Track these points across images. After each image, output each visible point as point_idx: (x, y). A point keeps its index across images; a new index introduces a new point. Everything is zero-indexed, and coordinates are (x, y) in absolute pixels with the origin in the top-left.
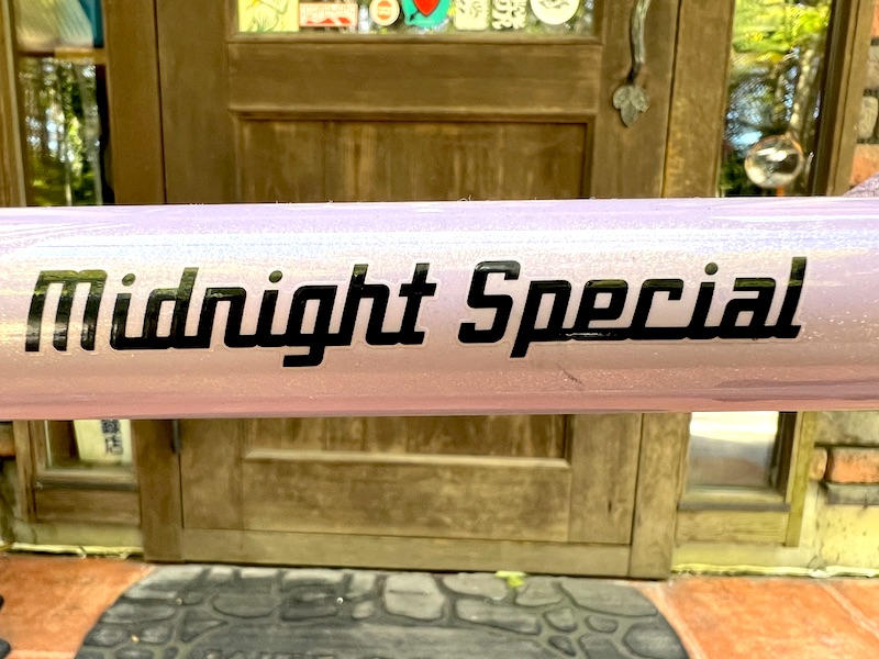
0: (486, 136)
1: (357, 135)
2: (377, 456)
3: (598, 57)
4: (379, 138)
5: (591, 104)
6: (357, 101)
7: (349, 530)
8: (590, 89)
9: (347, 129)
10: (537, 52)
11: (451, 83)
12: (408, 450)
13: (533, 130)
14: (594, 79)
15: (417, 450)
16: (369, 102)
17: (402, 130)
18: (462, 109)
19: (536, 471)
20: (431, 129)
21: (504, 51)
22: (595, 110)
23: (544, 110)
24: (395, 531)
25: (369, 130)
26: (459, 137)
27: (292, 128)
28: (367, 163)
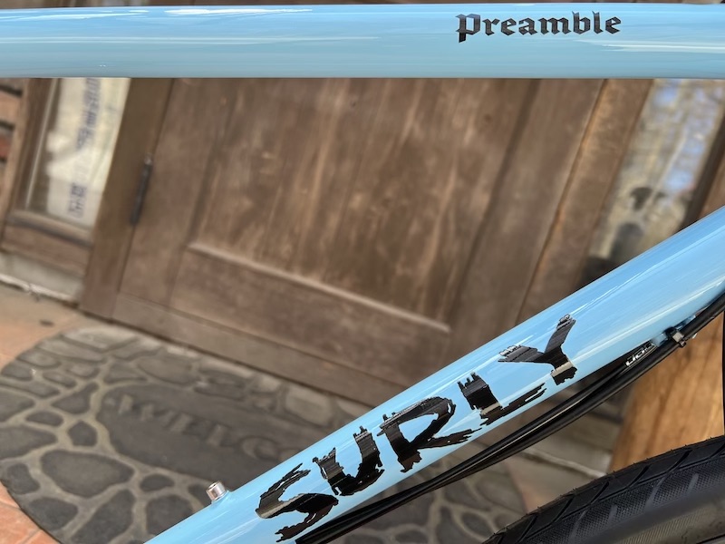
2: (297, 277)
7: (255, 333)
12: (324, 280)
15: (331, 282)
19: (421, 327)
24: (293, 345)
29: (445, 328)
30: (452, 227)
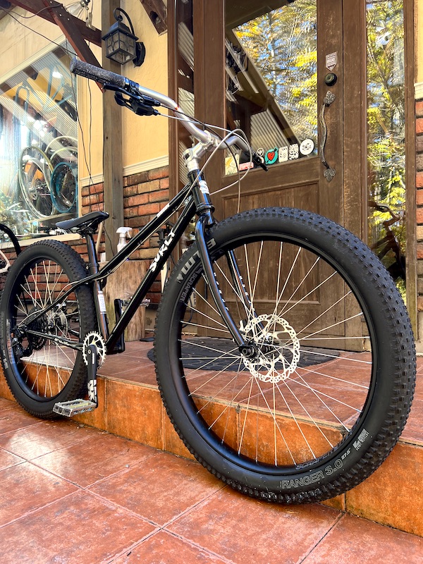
0: (288, 192)
1: (253, 198)
3: (319, 162)
4: (259, 198)
5: (317, 177)
6: (252, 189)
8: (317, 172)
9: (251, 197)
10: (300, 164)
11: (278, 179)
13: (302, 188)
14: (318, 168)
16: (255, 188)
17: (265, 195)
18: (280, 186)
20: (273, 193)
21: (291, 166)
22: (319, 179)
23: (304, 181)
25: (256, 196)
26: (281, 194)
29: (318, 302)
30: (307, 260)
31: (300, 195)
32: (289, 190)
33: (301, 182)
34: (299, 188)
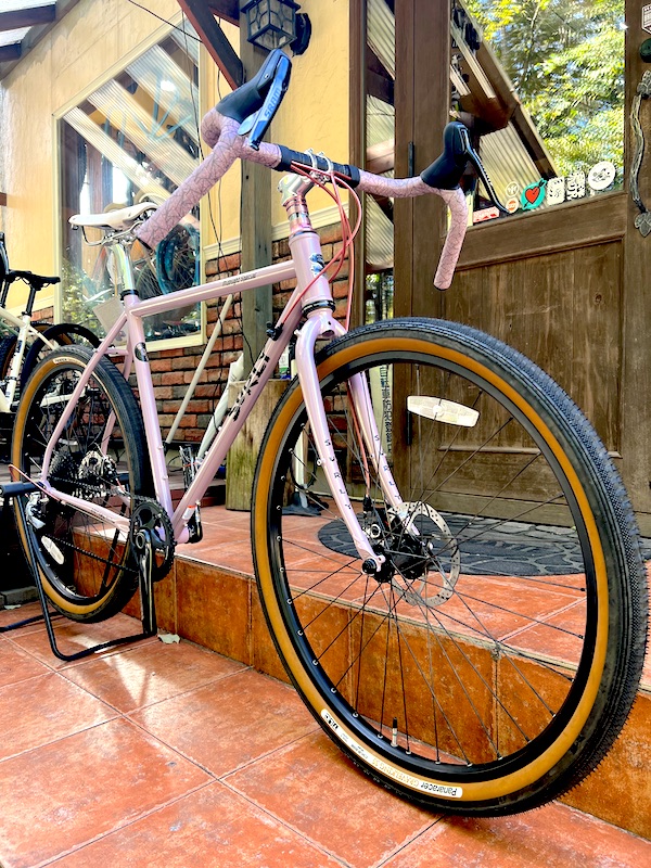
0: (563, 259)
1: (498, 270)
2: (506, 448)
3: (625, 201)
4: (509, 271)
5: (622, 228)
6: (496, 254)
7: (489, 494)
8: (621, 220)
9: (494, 268)
10: (589, 207)
11: (543, 235)
12: (523, 445)
13: (590, 250)
14: (624, 213)
16: (502, 253)
17: (520, 264)
18: (549, 247)
20: (535, 260)
21: (570, 211)
22: (625, 232)
23: (594, 238)
25: (504, 267)
26: (549, 262)
27: (468, 273)
28: (502, 284)
31: (587, 262)
32: (567, 253)
33: (588, 239)
34: (585, 251)
